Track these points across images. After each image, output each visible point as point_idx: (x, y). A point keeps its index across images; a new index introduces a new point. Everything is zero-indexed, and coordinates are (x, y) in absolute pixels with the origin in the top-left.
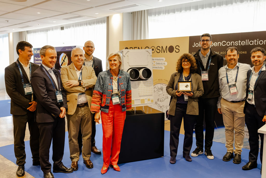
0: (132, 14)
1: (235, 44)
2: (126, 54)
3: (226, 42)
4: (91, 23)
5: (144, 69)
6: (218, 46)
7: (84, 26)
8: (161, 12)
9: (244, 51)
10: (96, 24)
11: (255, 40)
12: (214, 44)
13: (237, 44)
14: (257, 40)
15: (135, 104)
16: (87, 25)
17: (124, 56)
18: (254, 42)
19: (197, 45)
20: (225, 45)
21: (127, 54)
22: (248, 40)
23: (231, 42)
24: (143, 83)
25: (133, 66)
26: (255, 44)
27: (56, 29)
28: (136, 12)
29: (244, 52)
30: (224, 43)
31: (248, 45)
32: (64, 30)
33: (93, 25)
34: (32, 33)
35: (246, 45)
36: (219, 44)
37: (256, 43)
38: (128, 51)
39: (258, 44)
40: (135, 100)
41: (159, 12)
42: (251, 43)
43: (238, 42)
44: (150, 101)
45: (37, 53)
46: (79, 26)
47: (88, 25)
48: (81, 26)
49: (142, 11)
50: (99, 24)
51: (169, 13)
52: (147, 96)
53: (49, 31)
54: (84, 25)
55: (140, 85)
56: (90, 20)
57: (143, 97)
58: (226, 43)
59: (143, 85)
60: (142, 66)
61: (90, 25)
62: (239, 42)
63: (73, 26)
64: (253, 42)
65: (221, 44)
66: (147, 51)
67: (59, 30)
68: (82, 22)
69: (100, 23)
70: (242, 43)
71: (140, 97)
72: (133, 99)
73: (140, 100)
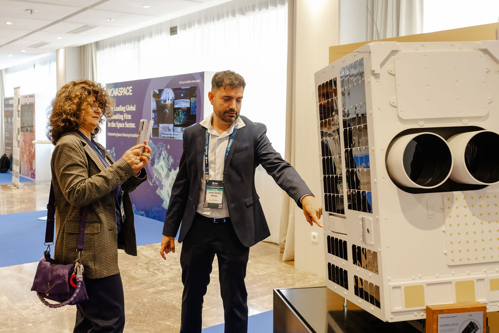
2: (382, 65)
4: (246, 8)
5: (471, 135)
7: (226, 19)
10: (260, 10)
16: (234, 15)
17: (376, 75)
21: (389, 66)
24: (464, 203)
25: (416, 121)
27: (158, 33)
32: (177, 34)
33: (251, 12)
34: (106, 47)
38: (394, 52)
40: (428, 285)
45: (112, 95)
46: (213, 21)
47: (237, 15)
48: (218, 19)
50: (267, 8)
52: (484, 268)
53: (144, 39)
54: (228, 17)
55: (454, 212)
57: (468, 270)
59: (468, 211)
60: (460, 119)
61: (244, 14)
63: (199, 22)
66: (485, 51)
67: (166, 36)
69: (270, 7)
71: (453, 271)
72: (418, 282)
73: (454, 283)
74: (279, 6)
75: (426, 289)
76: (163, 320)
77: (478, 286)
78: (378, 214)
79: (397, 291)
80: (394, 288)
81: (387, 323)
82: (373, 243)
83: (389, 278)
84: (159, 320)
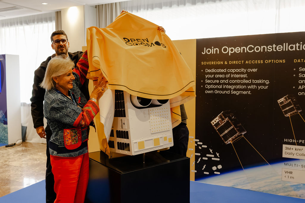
0: (96, 8)
1: (267, 49)
3: (253, 47)
4: (28, 21)
6: (242, 52)
8: (140, 6)
9: (282, 59)
10: (37, 23)
11: (297, 44)
12: (236, 50)
13: (270, 50)
14: (300, 44)
15: (146, 148)
16: (21, 24)
18: (296, 46)
19: (209, 51)
20: (253, 50)
22: (287, 44)
23: (262, 47)
26: (297, 49)
28: (103, 5)
29: (281, 61)
30: (251, 49)
31: (287, 50)
33: (32, 23)
35: (284, 50)
36: (244, 49)
37: (299, 47)
39: (301, 49)
41: (138, 7)
42: (292, 48)
43: (271, 47)
44: (166, 140)
49: (112, 4)
51: (152, 8)
52: (162, 133)
54: (18, 24)
55: (152, 115)
56: (27, 17)
57: (157, 134)
58: (254, 49)
61: (28, 24)
62: (273, 47)
64: (294, 46)
65: (247, 49)
68: (14, 19)
69: (43, 22)
70: (277, 48)
71: (153, 135)
72: (142, 140)
73: (153, 140)
74: (48, 22)
75: (145, 142)
76: (4, 186)
77: (161, 140)
78: (128, 117)
79: (136, 144)
80: (135, 143)
81: (133, 156)
82: (126, 128)
83: (133, 140)
84: (2, 186)
